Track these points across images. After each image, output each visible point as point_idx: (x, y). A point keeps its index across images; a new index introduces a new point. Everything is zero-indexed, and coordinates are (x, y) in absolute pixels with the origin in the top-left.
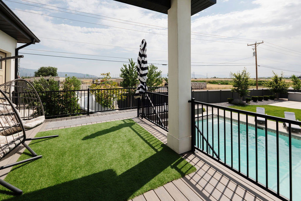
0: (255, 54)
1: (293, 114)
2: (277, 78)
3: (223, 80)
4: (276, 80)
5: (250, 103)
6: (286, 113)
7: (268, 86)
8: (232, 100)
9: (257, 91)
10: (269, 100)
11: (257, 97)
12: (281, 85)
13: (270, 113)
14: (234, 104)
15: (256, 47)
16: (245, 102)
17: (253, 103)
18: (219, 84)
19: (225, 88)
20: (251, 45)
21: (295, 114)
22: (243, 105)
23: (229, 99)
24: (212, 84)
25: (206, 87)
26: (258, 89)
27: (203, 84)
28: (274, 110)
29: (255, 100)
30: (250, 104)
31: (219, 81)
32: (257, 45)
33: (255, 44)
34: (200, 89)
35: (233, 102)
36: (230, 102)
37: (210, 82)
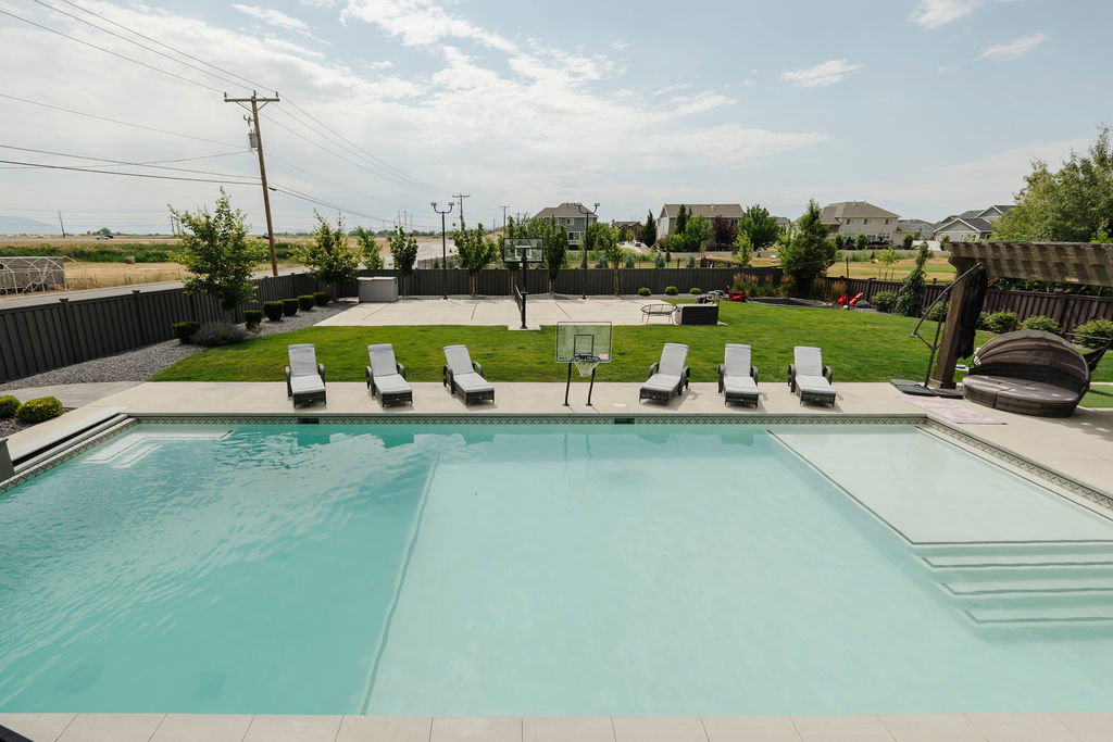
0: (256, 140)
1: (386, 349)
2: (328, 233)
3: (146, 242)
4: (328, 240)
5: (261, 329)
6: (372, 350)
7: (308, 263)
8: (193, 329)
9: (277, 279)
10: (314, 308)
11: (279, 302)
12: (340, 257)
13: (326, 354)
14: (205, 346)
15: (255, 111)
16: (242, 326)
17: (271, 325)
18: (129, 262)
19: (158, 279)
20: (237, 101)
21: (394, 348)
22: (237, 341)
23: (183, 324)
24: (97, 261)
25: (61, 279)
26: (280, 274)
27: (41, 264)
28: (336, 341)
29: (275, 315)
30: (263, 334)
31: (128, 246)
32: (259, 104)
33: (254, 101)
34: (28, 291)
35: (196, 337)
36: (186, 337)
37: (81, 255)
